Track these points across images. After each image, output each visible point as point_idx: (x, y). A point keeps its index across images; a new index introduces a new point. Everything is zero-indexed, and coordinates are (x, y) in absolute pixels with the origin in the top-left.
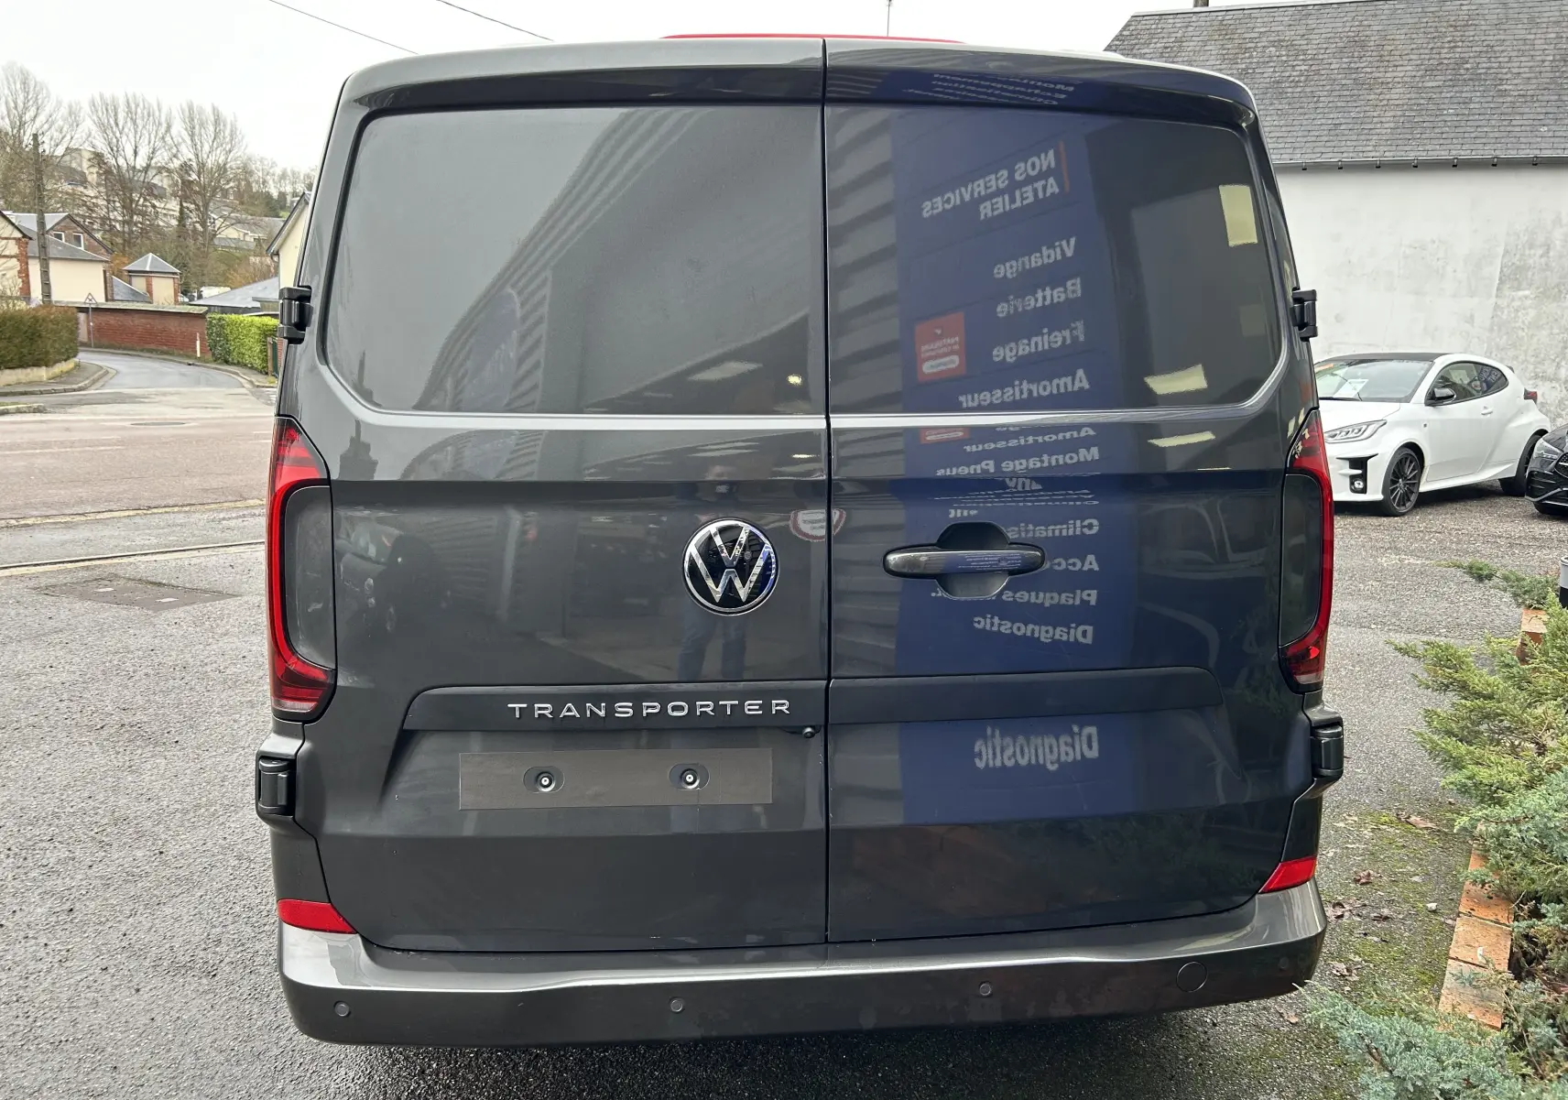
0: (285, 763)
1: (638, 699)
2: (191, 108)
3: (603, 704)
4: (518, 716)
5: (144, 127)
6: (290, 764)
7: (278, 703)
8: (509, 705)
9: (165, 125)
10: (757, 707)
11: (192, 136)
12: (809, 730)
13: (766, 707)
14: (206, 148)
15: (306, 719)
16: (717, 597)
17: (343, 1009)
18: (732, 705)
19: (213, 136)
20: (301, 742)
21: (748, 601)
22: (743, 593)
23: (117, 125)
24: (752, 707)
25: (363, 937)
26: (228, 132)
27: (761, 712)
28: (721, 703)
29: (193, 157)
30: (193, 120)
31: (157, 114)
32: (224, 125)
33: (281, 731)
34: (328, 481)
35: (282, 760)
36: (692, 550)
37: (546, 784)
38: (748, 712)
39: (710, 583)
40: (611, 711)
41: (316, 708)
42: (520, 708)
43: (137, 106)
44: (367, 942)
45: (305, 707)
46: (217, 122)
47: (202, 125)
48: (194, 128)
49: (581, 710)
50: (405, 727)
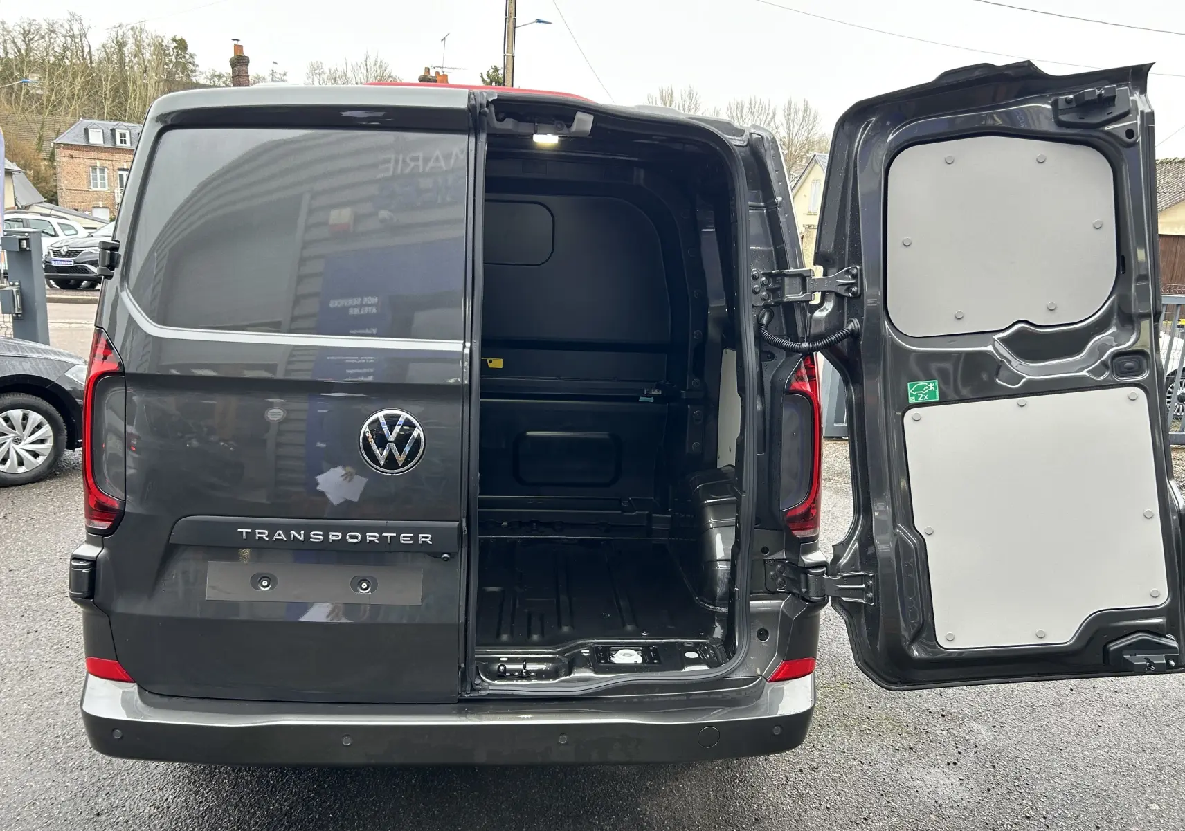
0: (88, 563)
1: (326, 530)
2: (790, 103)
3: (302, 532)
4: (244, 537)
5: (758, 117)
6: (93, 563)
7: (90, 523)
8: (239, 530)
9: (771, 114)
10: (409, 538)
11: (788, 121)
12: (446, 555)
13: (415, 538)
14: (796, 128)
15: (104, 533)
16: (382, 463)
17: (118, 734)
18: (391, 537)
19: (801, 119)
20: (100, 549)
21: (404, 465)
22: (400, 459)
23: (742, 116)
24: (405, 538)
25: (139, 685)
26: (812, 116)
27: (411, 542)
28: (384, 534)
29: (786, 135)
30: (790, 110)
31: (767, 108)
32: (810, 111)
33: (90, 541)
34: (123, 373)
35: (88, 561)
36: (365, 428)
37: (265, 585)
38: (403, 542)
39: (377, 452)
40: (307, 537)
41: (111, 526)
42: (246, 532)
43: (756, 102)
44: (142, 688)
45: (104, 525)
46: (805, 111)
47: (796, 113)
48: (790, 114)
49: (288, 535)
50: (170, 542)
